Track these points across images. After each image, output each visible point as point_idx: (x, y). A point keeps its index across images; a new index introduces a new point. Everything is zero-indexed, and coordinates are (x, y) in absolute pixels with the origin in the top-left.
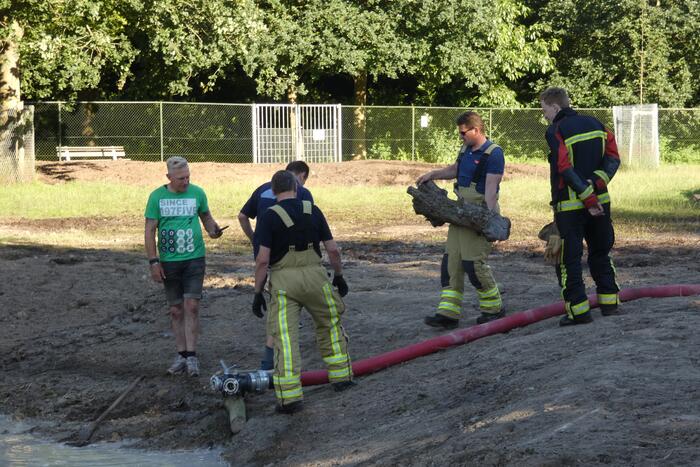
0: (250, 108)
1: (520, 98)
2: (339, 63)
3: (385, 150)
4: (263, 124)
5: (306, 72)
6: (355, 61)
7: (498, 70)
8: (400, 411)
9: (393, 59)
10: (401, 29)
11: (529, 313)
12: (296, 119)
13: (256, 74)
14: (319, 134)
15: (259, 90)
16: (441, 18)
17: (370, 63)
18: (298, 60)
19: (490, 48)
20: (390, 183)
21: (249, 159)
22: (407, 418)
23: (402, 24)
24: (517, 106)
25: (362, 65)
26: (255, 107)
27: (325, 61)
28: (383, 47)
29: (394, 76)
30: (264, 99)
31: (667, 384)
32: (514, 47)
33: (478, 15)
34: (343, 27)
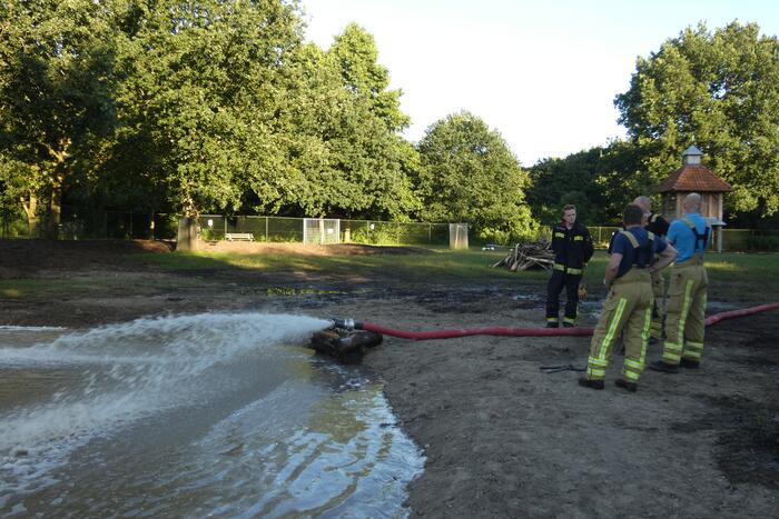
0: (302, 221)
2: (339, 203)
4: (308, 227)
5: (326, 206)
7: (401, 208)
9: (360, 203)
10: (364, 191)
12: (322, 224)
13: (305, 207)
14: (330, 231)
15: (307, 213)
17: (351, 204)
18: (323, 202)
19: (399, 199)
23: (364, 189)
24: (409, 221)
25: (348, 205)
26: (305, 220)
28: (357, 198)
29: (360, 209)
30: (308, 216)
32: (408, 199)
33: (394, 186)
34: (341, 189)
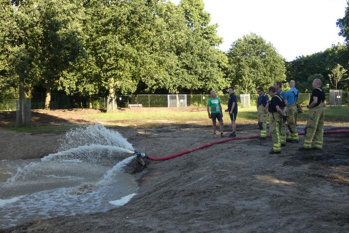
1: (224, 93)
2: (186, 86)
3: (197, 104)
4: (170, 99)
5: (179, 88)
6: (189, 86)
8: (171, 170)
9: (197, 86)
10: (199, 79)
11: (209, 144)
12: (177, 97)
13: (169, 89)
14: (182, 101)
15: (170, 92)
16: (207, 76)
17: (192, 86)
18: (178, 86)
19: (218, 83)
20: (192, 111)
21: (167, 106)
22: (172, 172)
23: (199, 78)
24: (223, 95)
25: (190, 87)
26: (168, 95)
27: (183, 86)
28: (195, 83)
29: (197, 89)
31: (232, 165)
32: (222, 83)
33: (215, 76)
34: (187, 79)
